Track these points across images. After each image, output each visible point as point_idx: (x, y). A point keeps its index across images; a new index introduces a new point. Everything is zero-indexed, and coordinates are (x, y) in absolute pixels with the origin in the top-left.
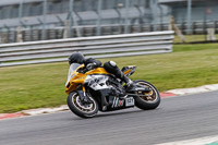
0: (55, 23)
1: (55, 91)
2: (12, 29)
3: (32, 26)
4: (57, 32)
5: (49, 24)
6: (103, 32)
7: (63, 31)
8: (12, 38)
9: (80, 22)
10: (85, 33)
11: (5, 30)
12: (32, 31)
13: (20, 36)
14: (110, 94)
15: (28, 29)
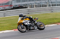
0: (45, 3)
1: (45, 21)
2: (32, 4)
3: (38, 3)
4: (45, 5)
5: (43, 3)
6: (58, 5)
7: (47, 5)
8: (33, 7)
9: (51, 3)
10: (53, 5)
11: (30, 4)
12: (38, 5)
13: (35, 6)
14: (30, 26)
15: (37, 4)
